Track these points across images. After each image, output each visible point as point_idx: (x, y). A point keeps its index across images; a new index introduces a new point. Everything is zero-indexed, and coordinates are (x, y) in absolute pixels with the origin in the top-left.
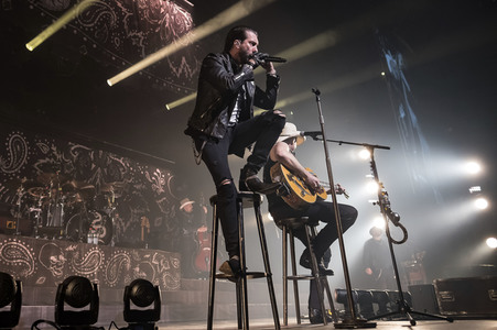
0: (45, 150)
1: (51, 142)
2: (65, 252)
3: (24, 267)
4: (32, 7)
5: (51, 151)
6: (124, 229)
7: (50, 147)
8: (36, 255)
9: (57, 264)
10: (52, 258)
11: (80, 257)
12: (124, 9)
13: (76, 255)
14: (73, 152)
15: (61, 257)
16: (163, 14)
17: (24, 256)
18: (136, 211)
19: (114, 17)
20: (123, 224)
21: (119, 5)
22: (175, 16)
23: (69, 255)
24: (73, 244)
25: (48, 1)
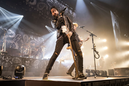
0: (32, 39)
1: (34, 37)
2: (29, 60)
3: (19, 63)
4: (27, 4)
5: (34, 39)
7: (33, 38)
8: (22, 61)
10: (26, 62)
11: (33, 62)
12: (50, 6)
14: (39, 39)
16: (60, 7)
17: (19, 61)
19: (47, 7)
21: (49, 4)
22: (63, 7)
24: (32, 59)
25: (31, 3)
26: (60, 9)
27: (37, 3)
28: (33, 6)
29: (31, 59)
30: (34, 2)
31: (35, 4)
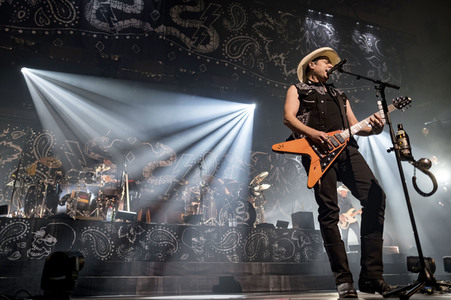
2: (204, 234)
3: (169, 247)
4: (190, 54)
8: (179, 238)
9: (198, 244)
10: (193, 239)
11: (219, 237)
12: (265, 39)
13: (215, 236)
14: (254, 157)
15: (202, 238)
16: (303, 32)
17: (169, 239)
19: (257, 45)
21: (261, 36)
23: (208, 236)
24: (212, 227)
25: (201, 47)
26: (305, 39)
27: (220, 44)
28: (209, 54)
29: (208, 227)
30: (211, 43)
31: (217, 47)
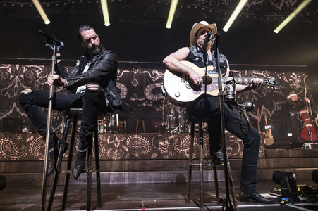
2: (168, 139)
3: (143, 149)
6: (271, 115)
8: (150, 142)
9: (164, 146)
10: (161, 143)
11: (179, 141)
13: (177, 140)
15: (167, 142)
17: (142, 143)
18: (278, 103)
20: (269, 112)
23: (172, 141)
24: (173, 135)
